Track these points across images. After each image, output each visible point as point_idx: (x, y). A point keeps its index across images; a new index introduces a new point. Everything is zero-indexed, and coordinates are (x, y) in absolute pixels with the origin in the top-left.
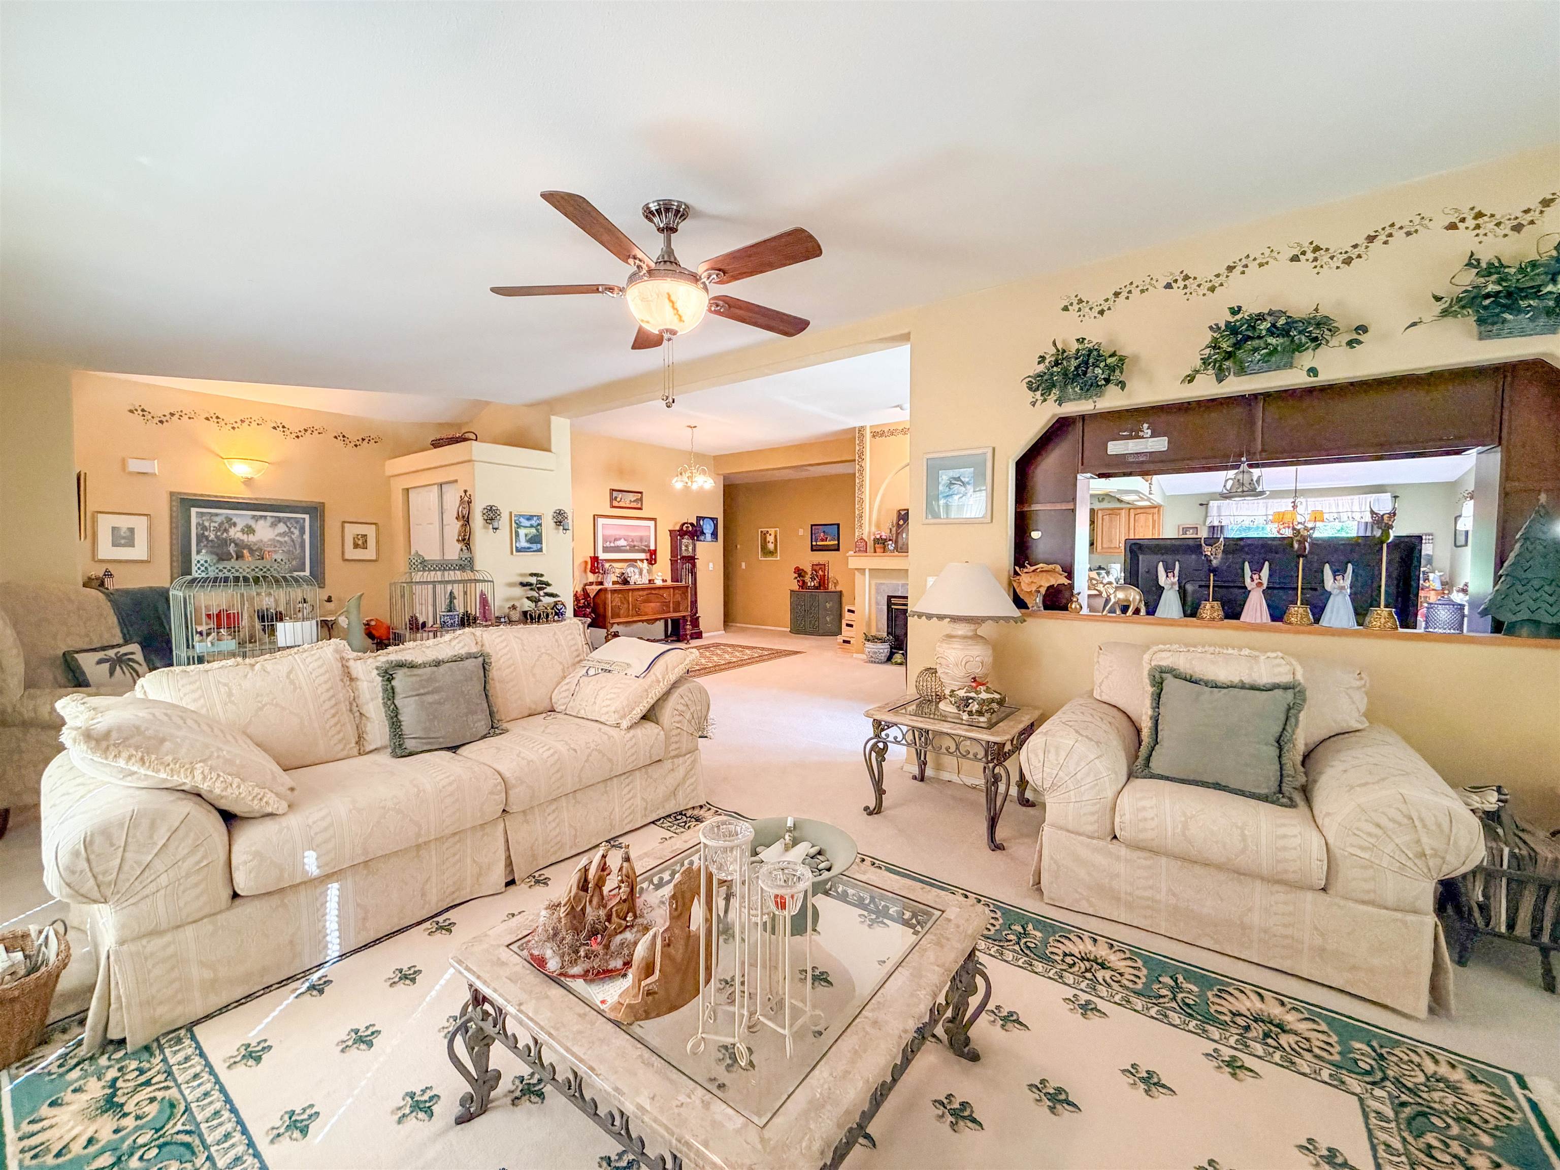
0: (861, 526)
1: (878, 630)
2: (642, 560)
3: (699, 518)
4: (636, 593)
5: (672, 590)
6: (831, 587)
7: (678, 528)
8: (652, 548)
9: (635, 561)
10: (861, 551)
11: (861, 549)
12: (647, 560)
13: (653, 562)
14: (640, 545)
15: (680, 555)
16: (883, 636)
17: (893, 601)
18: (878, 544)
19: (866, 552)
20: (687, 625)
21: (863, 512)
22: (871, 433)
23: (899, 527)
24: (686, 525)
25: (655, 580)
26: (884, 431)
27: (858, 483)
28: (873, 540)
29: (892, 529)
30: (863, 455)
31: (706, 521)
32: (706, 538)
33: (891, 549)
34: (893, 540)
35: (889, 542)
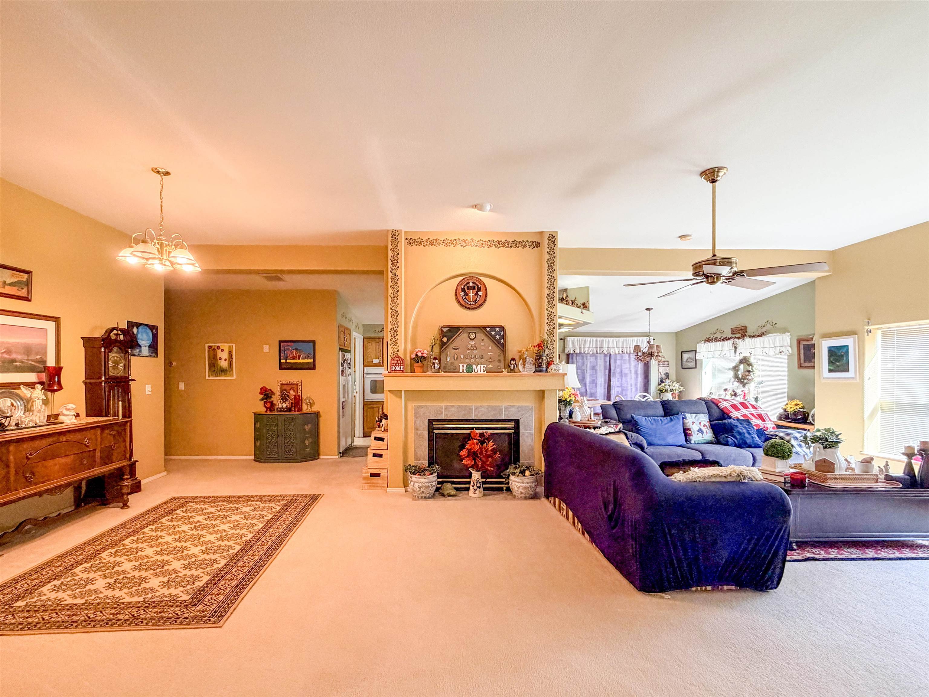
0: (396, 342)
1: (417, 459)
2: (31, 385)
3: (131, 325)
5: (99, 432)
6: (305, 408)
7: (100, 336)
8: (51, 363)
9: (15, 386)
10: (397, 370)
11: (398, 368)
12: (42, 383)
13: (55, 388)
14: (28, 360)
15: (105, 376)
16: (424, 466)
17: (436, 425)
18: (418, 362)
19: (403, 371)
20: (124, 480)
21: (398, 327)
22: (406, 239)
23: (443, 345)
24: (115, 332)
25: (61, 418)
26: (422, 239)
27: (391, 293)
28: (411, 359)
29: (434, 347)
30: (398, 262)
31: (140, 328)
32: (140, 351)
33: (436, 368)
34: (435, 358)
35: (434, 361)
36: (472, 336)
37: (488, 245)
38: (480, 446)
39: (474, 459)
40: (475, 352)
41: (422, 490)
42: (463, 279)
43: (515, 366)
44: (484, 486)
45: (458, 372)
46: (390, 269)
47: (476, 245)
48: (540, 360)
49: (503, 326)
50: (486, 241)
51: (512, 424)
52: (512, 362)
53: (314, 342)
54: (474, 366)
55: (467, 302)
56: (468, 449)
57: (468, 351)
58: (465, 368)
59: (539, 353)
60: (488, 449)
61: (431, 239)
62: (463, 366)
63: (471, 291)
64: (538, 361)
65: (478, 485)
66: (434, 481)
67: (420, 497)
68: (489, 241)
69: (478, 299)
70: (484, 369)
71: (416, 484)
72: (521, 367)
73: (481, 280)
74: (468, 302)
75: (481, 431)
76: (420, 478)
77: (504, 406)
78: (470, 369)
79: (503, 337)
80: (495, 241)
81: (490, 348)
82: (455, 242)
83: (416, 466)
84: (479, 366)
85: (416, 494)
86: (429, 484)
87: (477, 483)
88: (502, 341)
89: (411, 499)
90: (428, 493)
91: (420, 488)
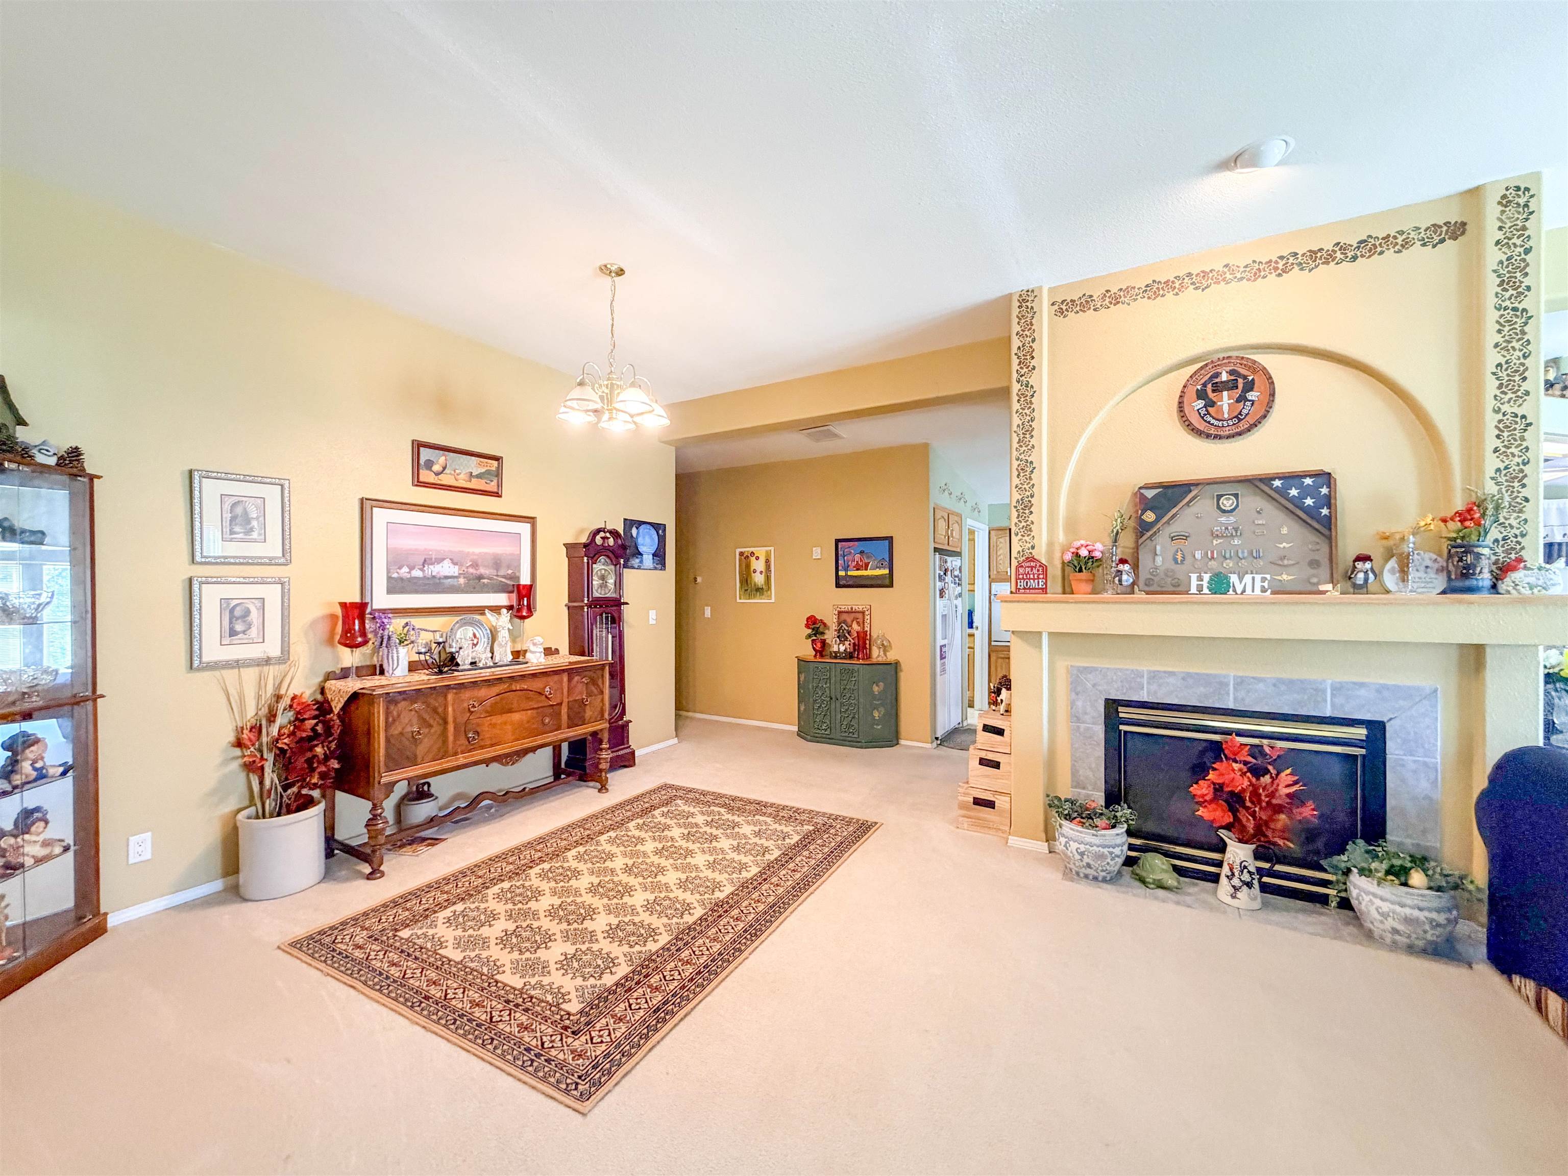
0: (1028, 529)
1: (1077, 784)
2: (496, 609)
3: (630, 523)
4: (466, 694)
5: (565, 677)
7: (584, 539)
8: (525, 580)
9: (481, 610)
10: (1029, 589)
11: (1033, 584)
12: (510, 608)
13: (524, 614)
14: (497, 576)
15: (588, 597)
16: (1094, 805)
17: (1124, 712)
18: (1080, 571)
19: (1044, 590)
20: (601, 750)
21: (1032, 496)
22: (1053, 304)
23: (1143, 528)
24: (602, 534)
25: (528, 655)
26: (1091, 296)
27: (1018, 426)
28: (1063, 563)
29: (1121, 535)
30: (1033, 358)
31: (643, 527)
32: (641, 562)
33: (1124, 583)
34: (1123, 561)
35: (1121, 567)
36: (1227, 503)
37: (1277, 268)
38: (1250, 781)
39: (1234, 811)
40: (1236, 542)
41: (1086, 860)
42: (1202, 368)
43: (1371, 576)
44: (1265, 879)
45: (1187, 592)
46: (1015, 376)
47: (1239, 275)
48: (1469, 559)
49: (1327, 470)
50: (1270, 261)
51: (1361, 732)
52: (1359, 565)
53: (890, 539)
54: (1234, 578)
55: (1213, 421)
56: (1214, 784)
57: (1215, 542)
58: (1205, 584)
59: (1463, 538)
60: (1277, 790)
61: (1114, 290)
62: (1200, 579)
63: (1225, 393)
64: (1461, 560)
65: (1246, 877)
66: (1118, 846)
67: (1082, 875)
68: (1282, 258)
69: (1245, 412)
70: (1266, 584)
71: (1071, 843)
72: (1390, 580)
73: (1254, 362)
74: (1216, 423)
75: (1256, 741)
76: (1081, 832)
77: (1330, 681)
78: (1220, 585)
79: (1329, 502)
80: (1300, 253)
81: (1285, 531)
82: (1177, 285)
83: (1077, 801)
84: (1248, 578)
85: (1072, 866)
86: (1106, 851)
87: (1242, 872)
88: (1325, 511)
89: (1060, 876)
90: (1102, 871)
91: (1082, 854)
